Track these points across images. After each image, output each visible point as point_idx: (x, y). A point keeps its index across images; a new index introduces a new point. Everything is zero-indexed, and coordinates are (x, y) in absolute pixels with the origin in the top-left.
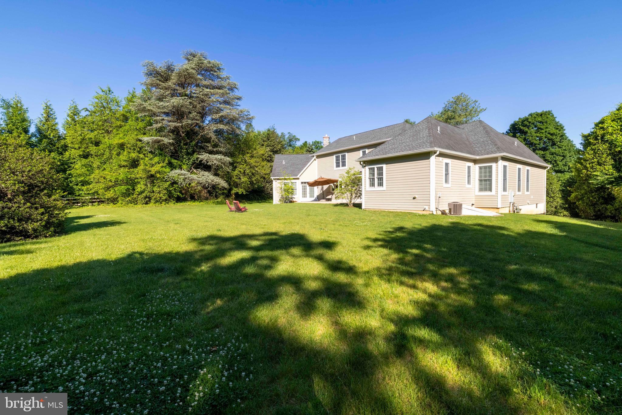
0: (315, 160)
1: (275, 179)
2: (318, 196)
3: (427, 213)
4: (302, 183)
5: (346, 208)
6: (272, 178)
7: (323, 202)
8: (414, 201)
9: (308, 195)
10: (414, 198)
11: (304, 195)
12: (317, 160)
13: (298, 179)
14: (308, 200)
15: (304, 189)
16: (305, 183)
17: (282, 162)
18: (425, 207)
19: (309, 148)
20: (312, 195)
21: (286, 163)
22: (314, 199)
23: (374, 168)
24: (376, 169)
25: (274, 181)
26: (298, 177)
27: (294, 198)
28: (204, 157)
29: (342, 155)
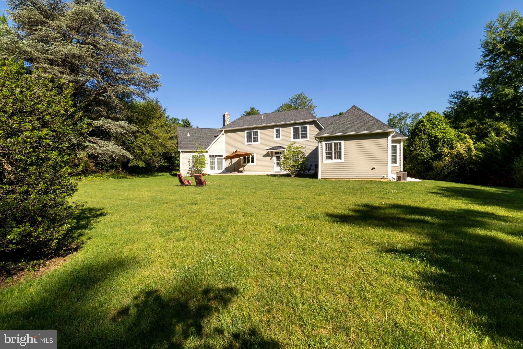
0: (223, 134)
1: (182, 152)
2: (226, 169)
3: (386, 180)
4: (210, 156)
5: (289, 178)
6: (180, 150)
7: (235, 174)
8: (373, 171)
9: (216, 167)
10: (373, 169)
11: (213, 167)
12: (225, 134)
13: (207, 152)
14: (217, 172)
15: (212, 162)
16: (213, 156)
17: (186, 135)
18: (383, 175)
19: (187, 124)
20: (220, 168)
21: (191, 136)
22: (222, 171)
23: (331, 144)
24: (333, 145)
25: (181, 153)
26: (207, 150)
27: (203, 171)
28: (103, 123)
29: (253, 132)
